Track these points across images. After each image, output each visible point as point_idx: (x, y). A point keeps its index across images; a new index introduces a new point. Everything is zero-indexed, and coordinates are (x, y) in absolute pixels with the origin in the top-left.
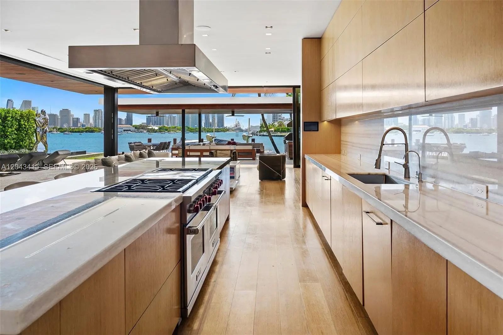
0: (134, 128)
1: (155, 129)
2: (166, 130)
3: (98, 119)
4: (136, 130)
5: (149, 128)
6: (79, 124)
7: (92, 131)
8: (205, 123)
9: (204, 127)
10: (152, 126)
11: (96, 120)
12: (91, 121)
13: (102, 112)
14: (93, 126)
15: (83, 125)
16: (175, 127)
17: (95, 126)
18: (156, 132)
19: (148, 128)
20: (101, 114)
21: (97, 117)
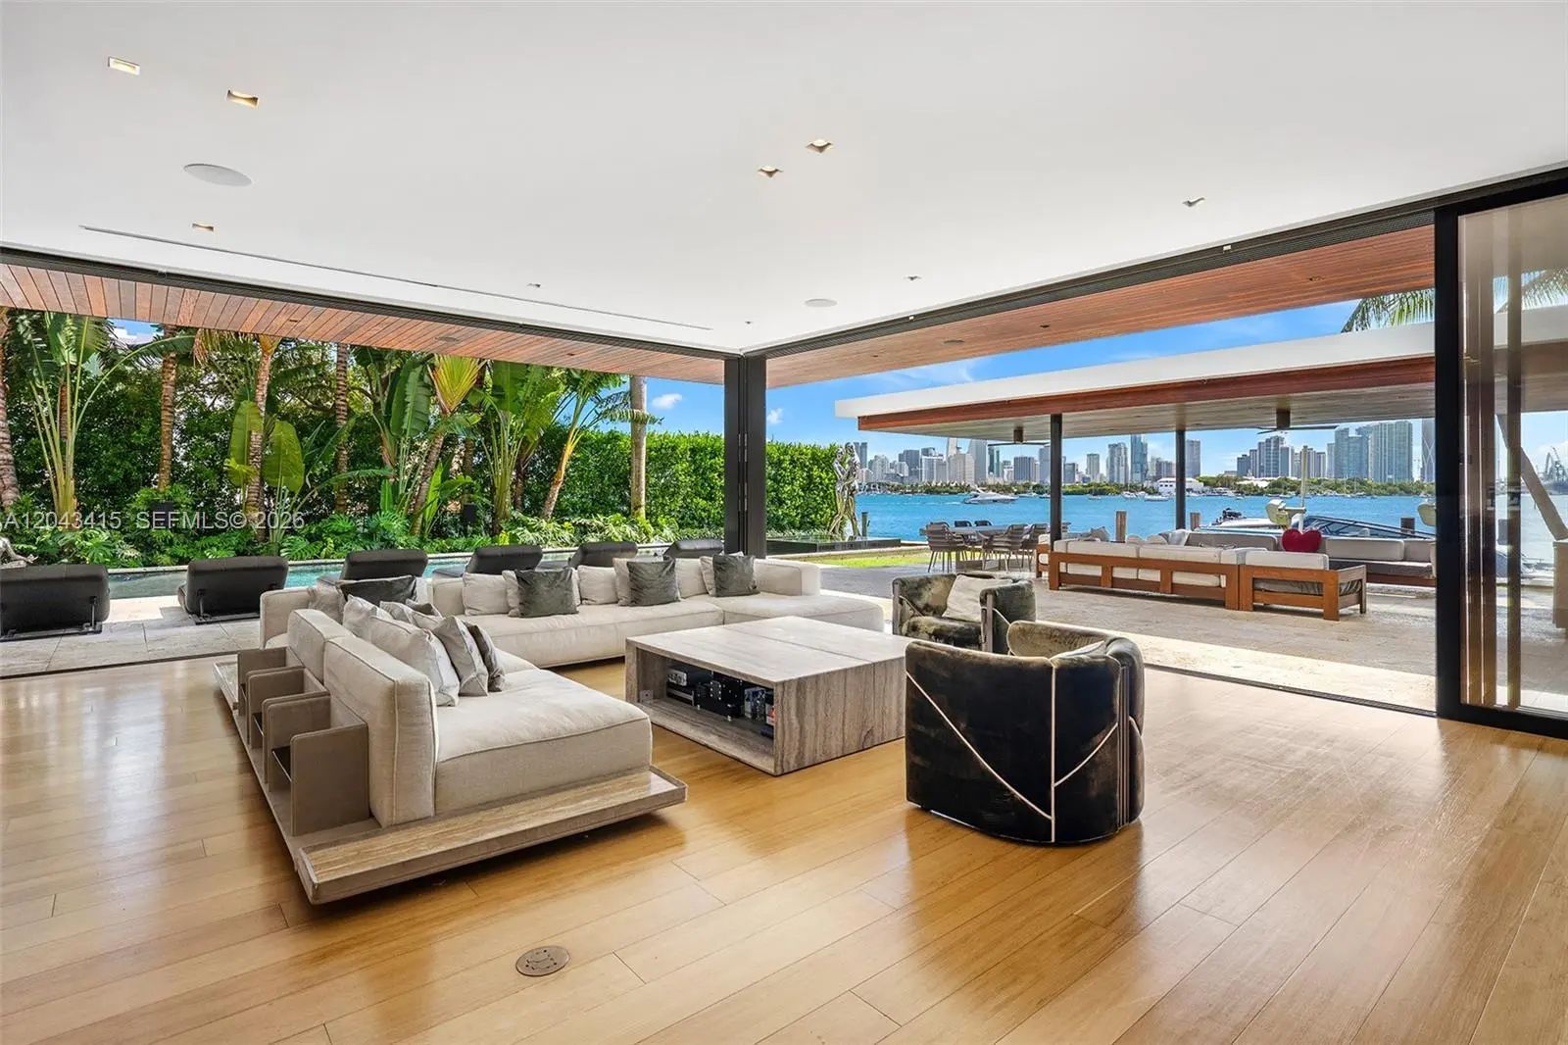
0: (1202, 484)
1: (1260, 486)
2: (1293, 489)
3: (1119, 464)
4: (1208, 488)
5: (1241, 483)
6: (1076, 476)
7: (1102, 492)
8: (1423, 470)
9: (1418, 482)
10: (1253, 478)
11: (1112, 466)
12: (1103, 470)
13: (1126, 449)
14: (1107, 480)
15: (1084, 479)
16: (1319, 482)
17: (1111, 481)
18: (1260, 494)
19: (1240, 485)
20: (1125, 453)
21: (1116, 459)
